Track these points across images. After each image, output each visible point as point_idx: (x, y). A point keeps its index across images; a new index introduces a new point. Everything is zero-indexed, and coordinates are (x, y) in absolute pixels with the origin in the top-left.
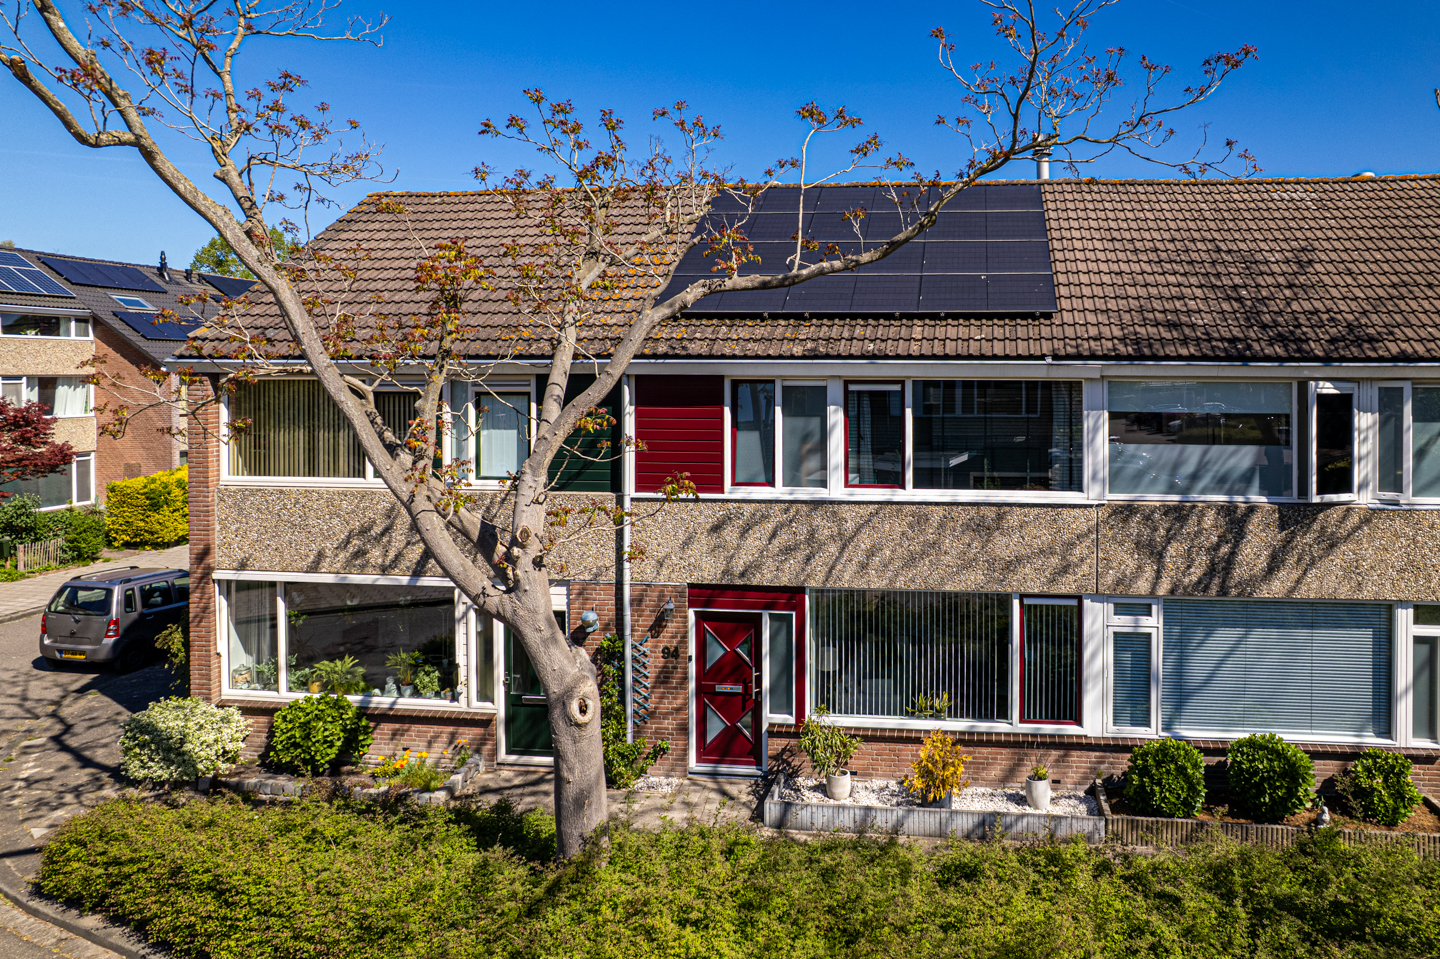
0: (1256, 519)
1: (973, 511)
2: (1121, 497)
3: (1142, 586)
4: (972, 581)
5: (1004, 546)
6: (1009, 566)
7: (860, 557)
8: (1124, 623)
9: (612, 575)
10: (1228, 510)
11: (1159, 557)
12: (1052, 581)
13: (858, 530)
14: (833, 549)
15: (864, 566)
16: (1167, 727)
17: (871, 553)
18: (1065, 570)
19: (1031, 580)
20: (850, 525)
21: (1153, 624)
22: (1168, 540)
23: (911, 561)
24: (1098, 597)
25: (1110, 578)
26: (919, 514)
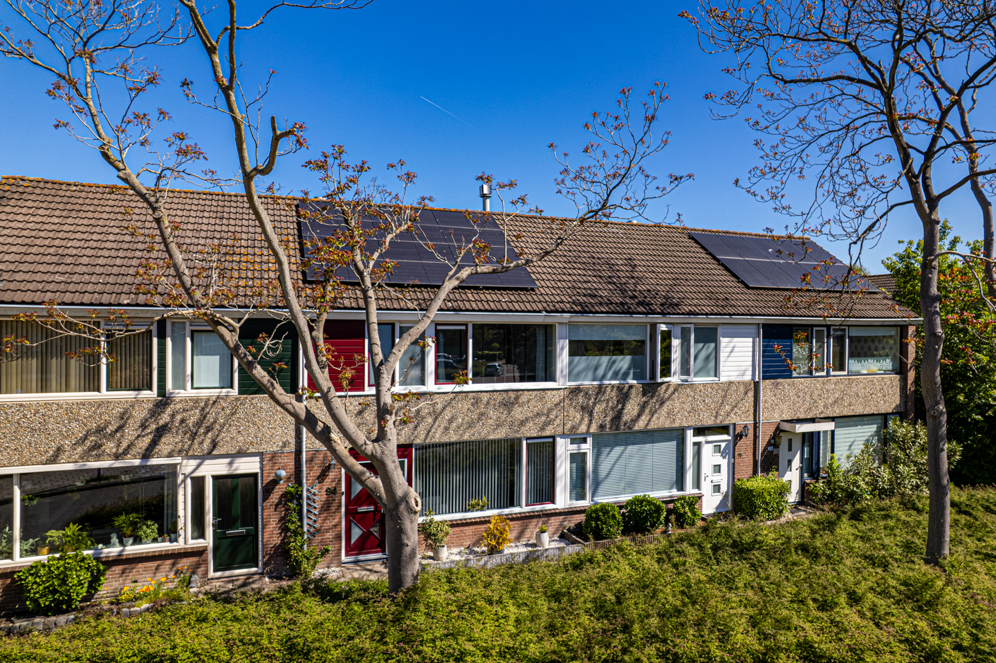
0: (633, 391)
1: (504, 395)
2: (573, 384)
3: (583, 428)
4: (501, 434)
5: (518, 413)
6: (522, 423)
7: (445, 424)
8: (573, 448)
10: (620, 389)
11: (591, 414)
12: (542, 429)
13: (444, 408)
14: (430, 420)
15: (447, 429)
16: (594, 497)
17: (451, 421)
18: (546, 424)
19: (531, 430)
20: (439, 406)
21: (587, 447)
22: (595, 404)
23: (471, 425)
24: (563, 436)
25: (568, 426)
26: (476, 397)
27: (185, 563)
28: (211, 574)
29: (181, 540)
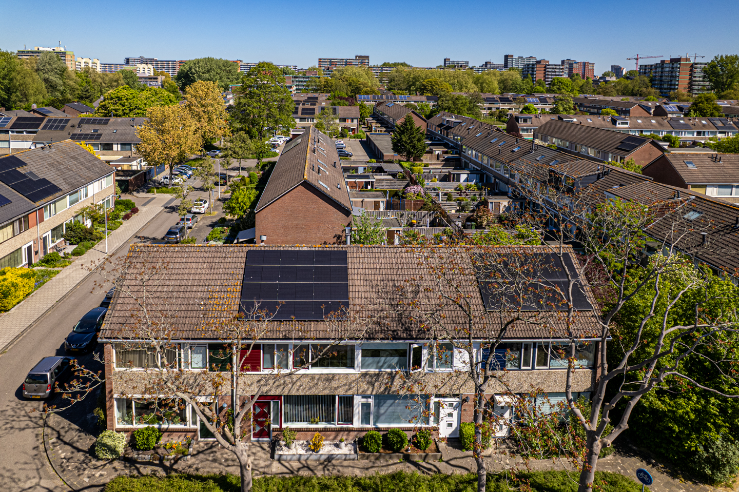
0: (397, 377)
1: (326, 376)
2: (364, 371)
3: (369, 392)
4: (326, 392)
5: (334, 384)
6: (336, 389)
7: (297, 387)
8: (364, 400)
9: (230, 394)
10: (391, 374)
11: (373, 385)
12: (346, 392)
13: (297, 381)
14: (290, 385)
15: (298, 390)
16: (374, 424)
17: (300, 386)
18: (350, 389)
19: (341, 392)
20: (295, 380)
21: (371, 401)
22: (376, 381)
23: (310, 388)
24: (357, 395)
25: (361, 390)
26: (313, 377)
27: (190, 435)
28: (199, 439)
29: (188, 425)
